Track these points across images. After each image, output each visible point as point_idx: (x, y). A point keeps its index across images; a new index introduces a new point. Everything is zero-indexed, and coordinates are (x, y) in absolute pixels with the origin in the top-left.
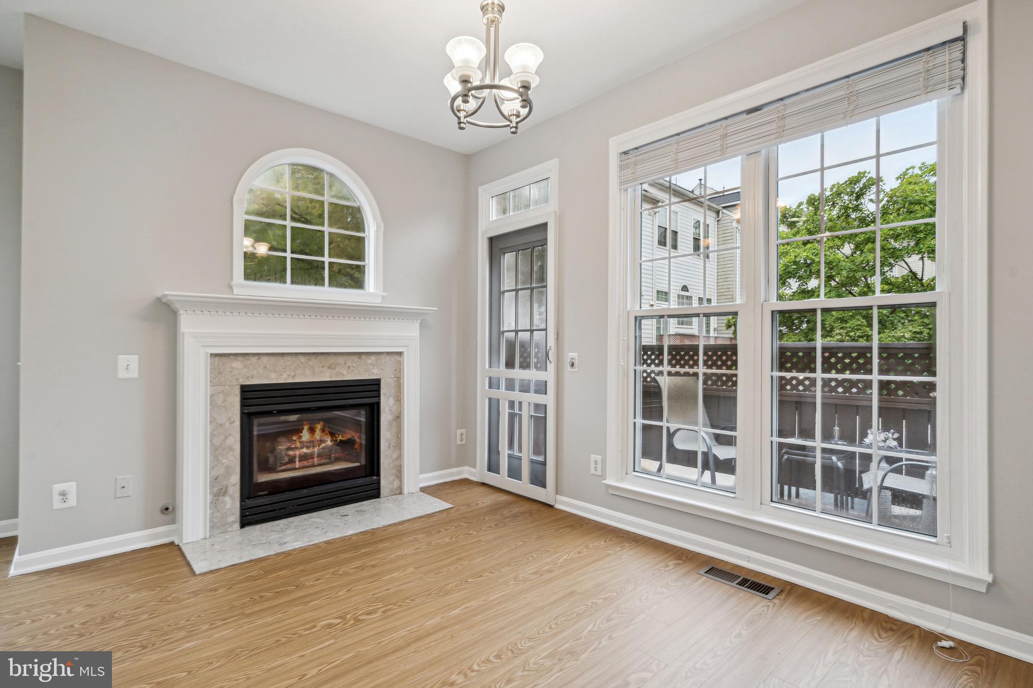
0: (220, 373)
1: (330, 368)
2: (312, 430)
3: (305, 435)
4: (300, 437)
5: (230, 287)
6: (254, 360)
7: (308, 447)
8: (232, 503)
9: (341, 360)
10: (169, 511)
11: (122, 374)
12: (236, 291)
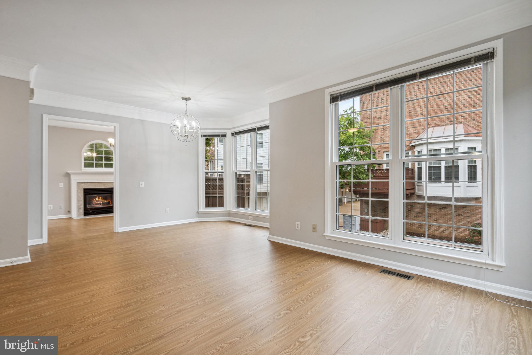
0: (79, 186)
1: (104, 185)
2: (99, 198)
3: (97, 199)
4: (96, 199)
5: (81, 170)
6: (86, 183)
7: (98, 202)
8: (82, 211)
9: (106, 184)
10: (69, 212)
11: (60, 186)
12: (82, 170)
